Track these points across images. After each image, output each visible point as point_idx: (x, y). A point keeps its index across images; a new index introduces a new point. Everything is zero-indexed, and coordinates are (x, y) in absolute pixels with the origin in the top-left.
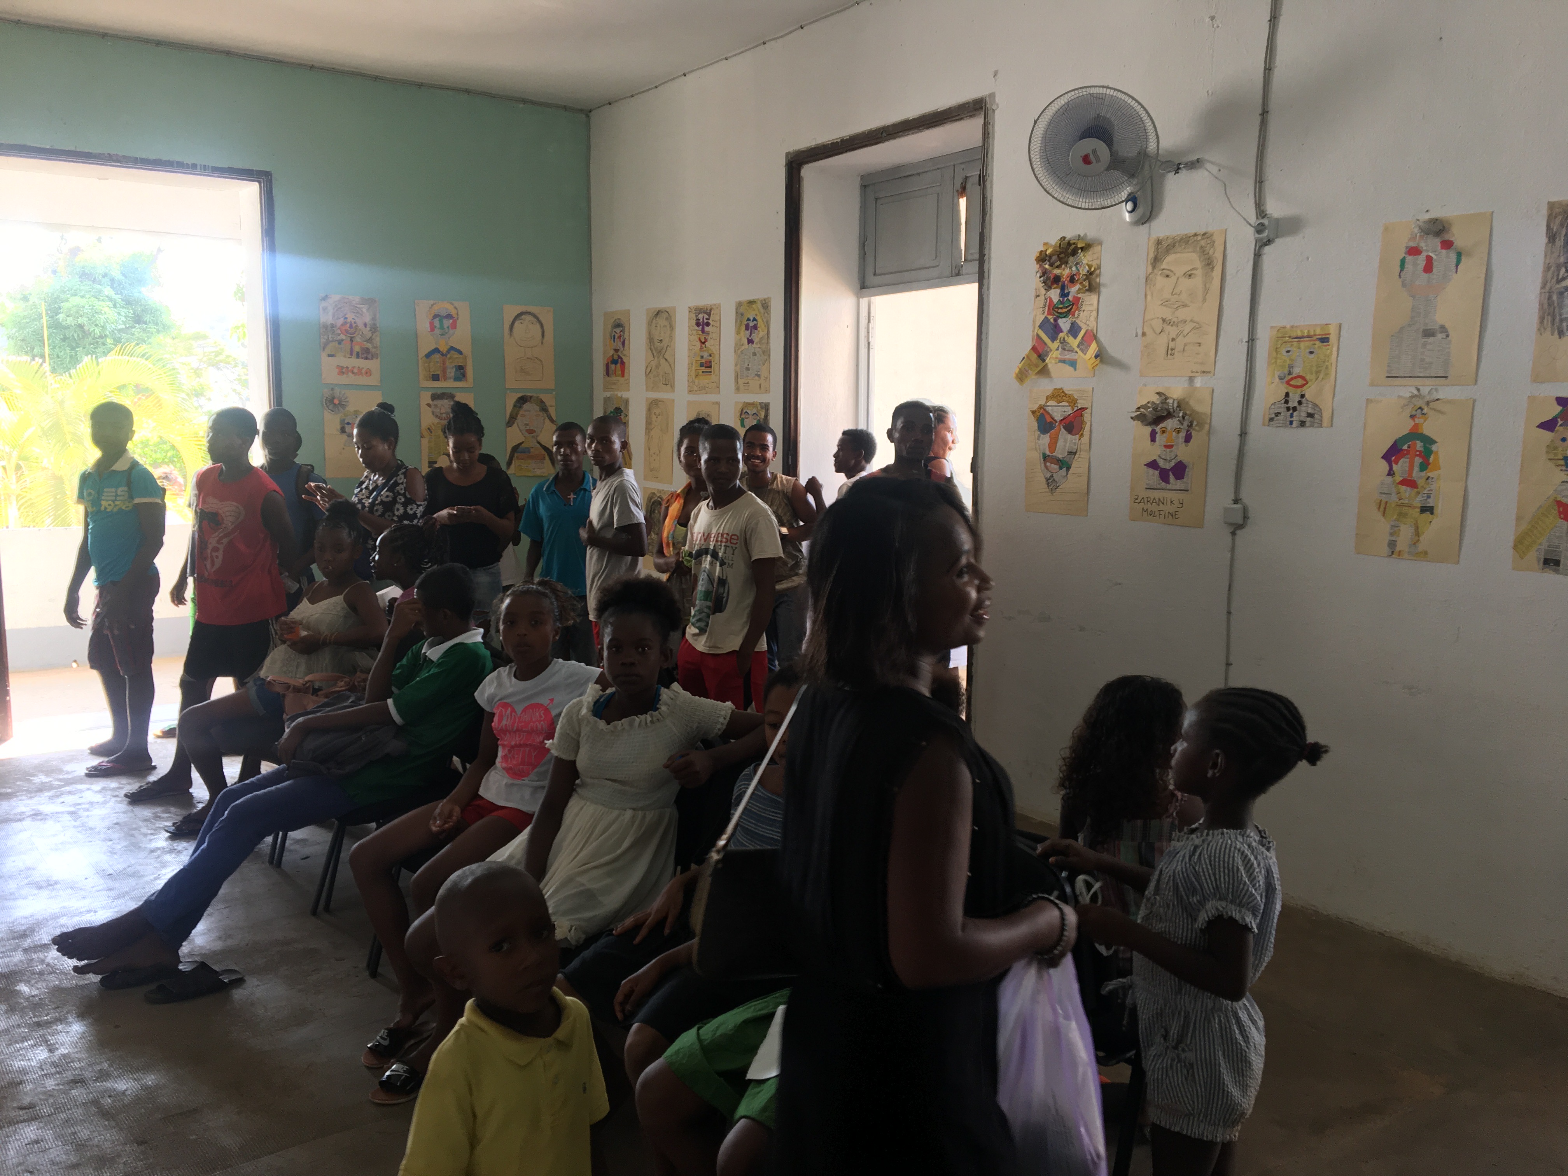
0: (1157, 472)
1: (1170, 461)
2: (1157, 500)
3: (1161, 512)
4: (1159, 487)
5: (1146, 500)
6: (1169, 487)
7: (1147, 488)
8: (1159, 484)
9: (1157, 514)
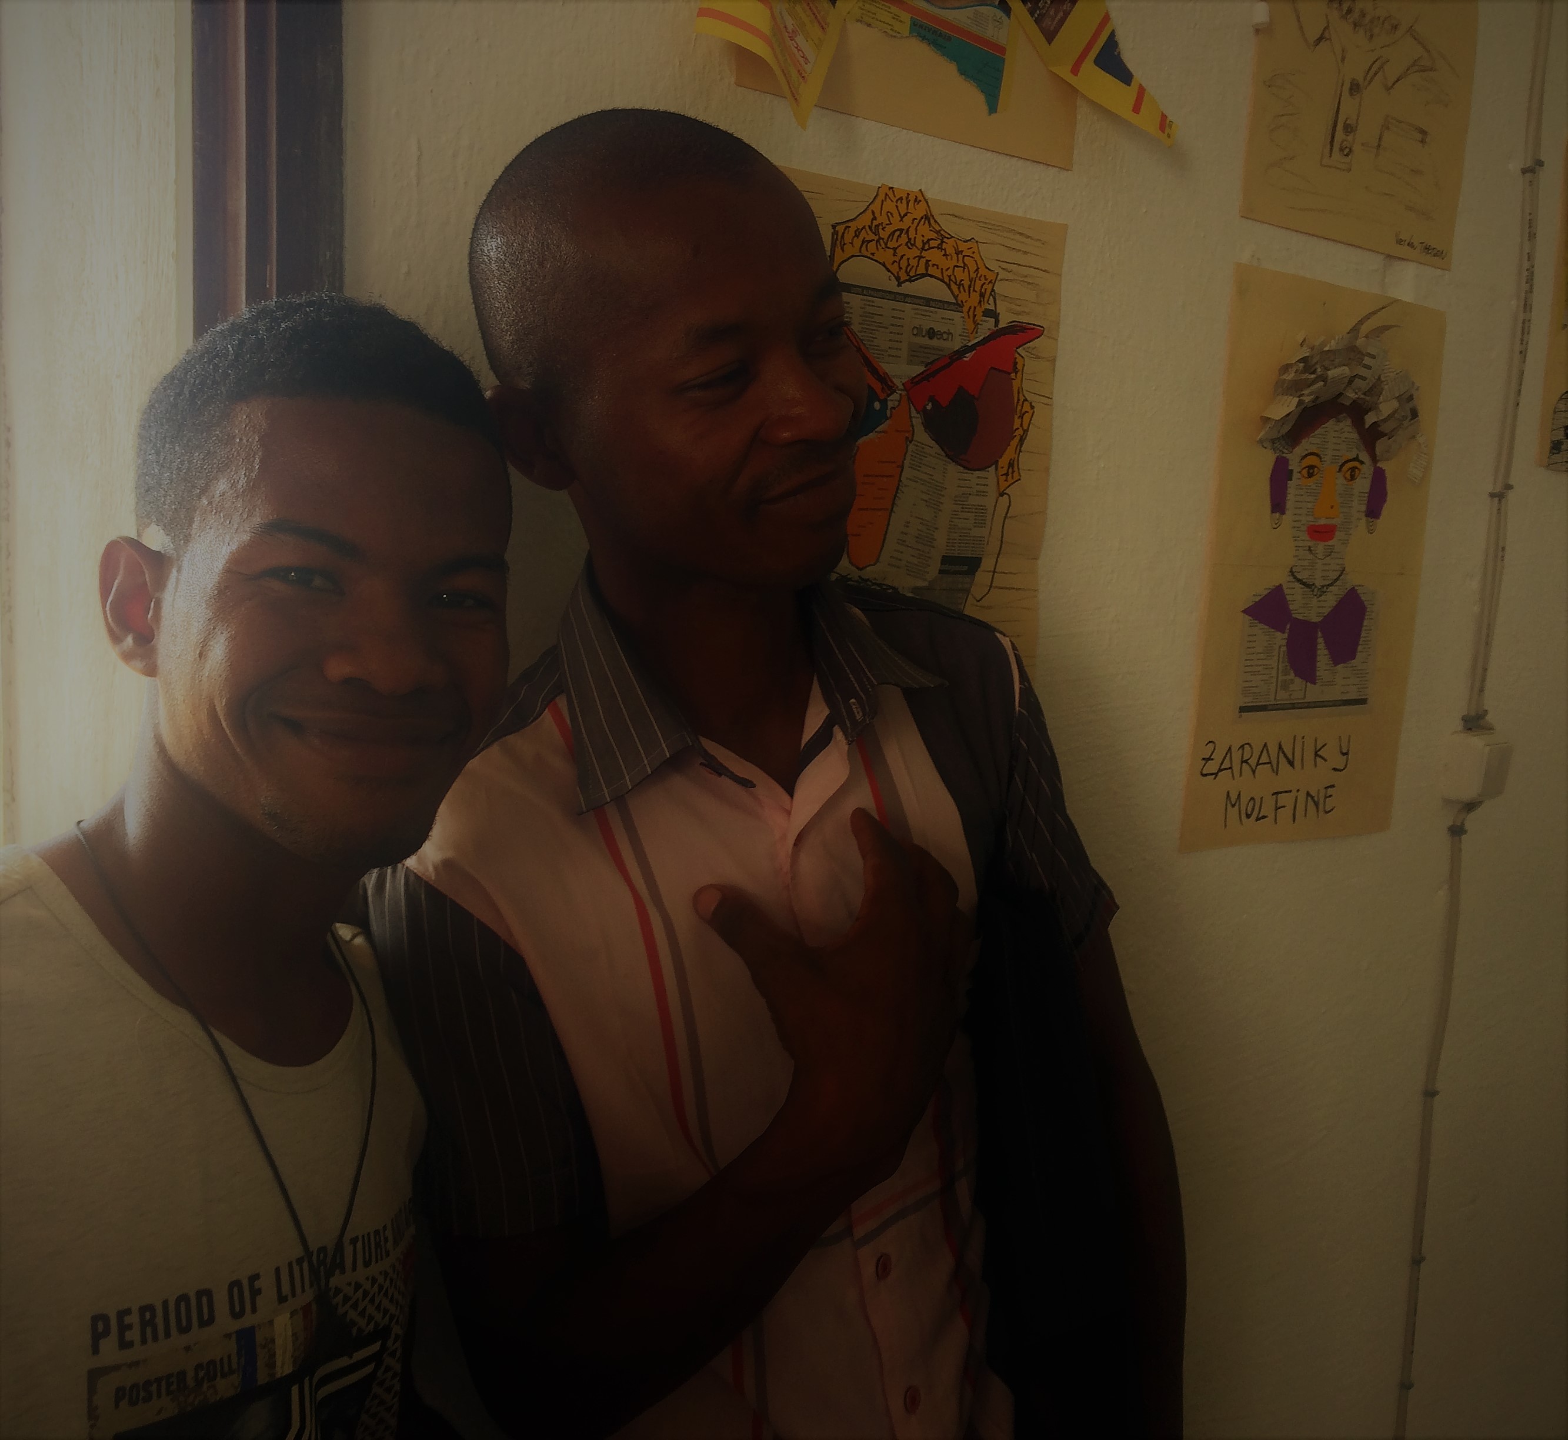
0: (1280, 639)
1: (1323, 590)
2: (1273, 749)
3: (1283, 799)
4: (1283, 696)
5: (1236, 756)
6: (1314, 693)
7: (1243, 709)
8: (1285, 686)
9: (1267, 809)
